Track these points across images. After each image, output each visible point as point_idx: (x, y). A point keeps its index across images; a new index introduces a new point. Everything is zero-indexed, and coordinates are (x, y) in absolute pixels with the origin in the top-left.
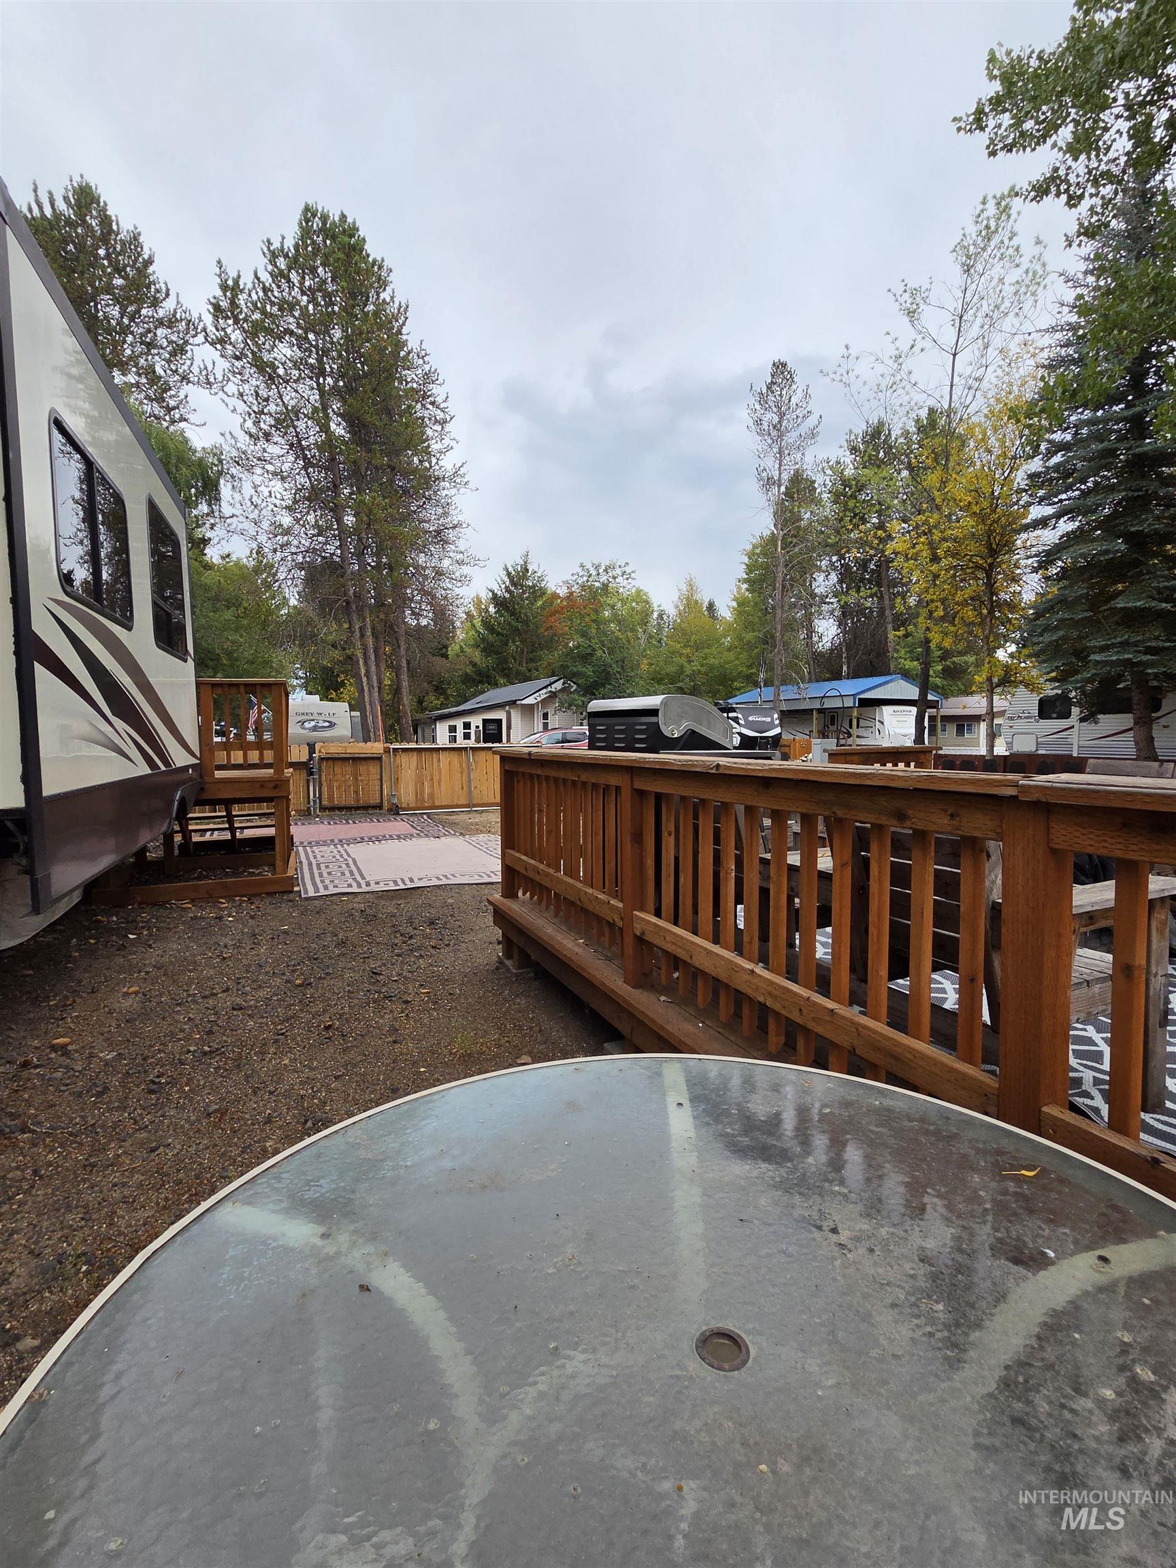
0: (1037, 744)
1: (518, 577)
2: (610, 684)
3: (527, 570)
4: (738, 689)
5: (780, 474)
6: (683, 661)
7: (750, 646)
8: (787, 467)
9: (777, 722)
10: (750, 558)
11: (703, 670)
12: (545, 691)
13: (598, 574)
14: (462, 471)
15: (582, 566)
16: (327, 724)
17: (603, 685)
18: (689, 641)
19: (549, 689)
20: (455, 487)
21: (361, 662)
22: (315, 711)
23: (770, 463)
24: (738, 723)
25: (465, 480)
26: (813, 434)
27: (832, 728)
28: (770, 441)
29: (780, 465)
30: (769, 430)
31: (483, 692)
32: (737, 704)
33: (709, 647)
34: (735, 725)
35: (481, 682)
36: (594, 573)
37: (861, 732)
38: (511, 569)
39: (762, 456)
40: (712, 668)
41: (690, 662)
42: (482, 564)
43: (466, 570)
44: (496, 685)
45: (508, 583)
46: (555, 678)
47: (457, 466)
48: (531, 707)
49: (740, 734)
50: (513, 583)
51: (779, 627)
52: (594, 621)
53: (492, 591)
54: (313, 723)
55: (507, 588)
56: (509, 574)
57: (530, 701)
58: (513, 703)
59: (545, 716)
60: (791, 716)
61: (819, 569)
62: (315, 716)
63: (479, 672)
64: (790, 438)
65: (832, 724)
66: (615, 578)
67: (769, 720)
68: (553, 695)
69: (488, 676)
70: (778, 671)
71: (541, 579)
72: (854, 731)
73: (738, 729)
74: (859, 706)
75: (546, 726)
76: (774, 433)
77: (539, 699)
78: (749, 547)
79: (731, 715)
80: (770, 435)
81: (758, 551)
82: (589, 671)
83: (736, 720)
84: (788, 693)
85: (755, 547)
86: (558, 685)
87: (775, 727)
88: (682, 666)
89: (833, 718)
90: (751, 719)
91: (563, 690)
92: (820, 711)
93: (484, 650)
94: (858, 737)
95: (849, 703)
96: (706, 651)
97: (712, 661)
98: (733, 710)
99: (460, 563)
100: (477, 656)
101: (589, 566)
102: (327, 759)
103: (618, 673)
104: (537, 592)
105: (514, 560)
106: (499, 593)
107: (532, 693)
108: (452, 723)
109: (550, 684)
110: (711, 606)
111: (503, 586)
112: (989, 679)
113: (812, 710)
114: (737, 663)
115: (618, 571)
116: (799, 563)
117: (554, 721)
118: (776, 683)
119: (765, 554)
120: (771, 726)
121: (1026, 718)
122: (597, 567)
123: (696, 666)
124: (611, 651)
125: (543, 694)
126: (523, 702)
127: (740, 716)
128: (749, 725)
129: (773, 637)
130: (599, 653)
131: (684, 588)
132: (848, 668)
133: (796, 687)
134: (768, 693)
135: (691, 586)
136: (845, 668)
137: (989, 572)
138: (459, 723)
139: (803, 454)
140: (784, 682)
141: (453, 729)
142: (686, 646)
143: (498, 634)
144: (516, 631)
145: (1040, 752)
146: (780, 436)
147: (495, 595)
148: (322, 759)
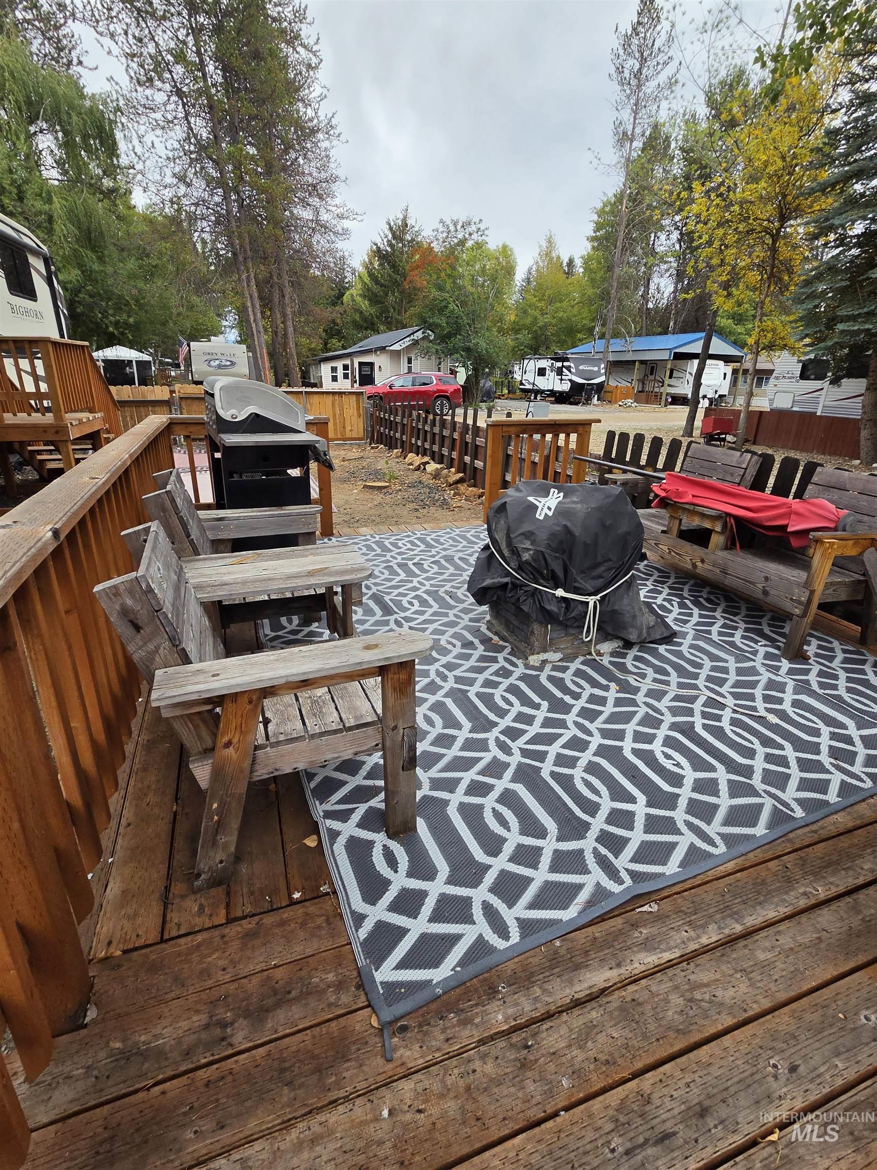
0: (794, 401)
1: (399, 232)
2: (460, 335)
3: (406, 225)
4: (581, 340)
5: (634, 129)
6: (537, 313)
7: (591, 301)
8: (641, 121)
9: (603, 371)
10: (599, 216)
11: (554, 321)
12: (408, 339)
13: (456, 231)
14: (334, 122)
15: (442, 221)
16: (228, 363)
17: (455, 335)
18: (544, 295)
19: (412, 337)
20: (328, 138)
21: (250, 309)
22: (219, 351)
23: (626, 115)
24: (570, 371)
25: (337, 132)
26: (672, 83)
27: (652, 377)
28: (628, 92)
29: (635, 119)
30: (630, 79)
31: (366, 338)
32: (572, 354)
33: (561, 301)
34: (568, 373)
35: (366, 329)
36: (452, 228)
37: (673, 382)
38: (392, 224)
39: (619, 108)
40: (561, 320)
41: (542, 314)
42: (359, 218)
43: (346, 224)
44: (377, 331)
45: (390, 236)
46: (417, 328)
47: (329, 116)
48: (398, 353)
49: (570, 380)
50: (394, 237)
51: (615, 284)
52: (449, 276)
53: (376, 244)
54: (217, 362)
55: (388, 241)
56: (391, 228)
57: (396, 347)
58: (383, 349)
59: (410, 361)
60: (618, 366)
61: (662, 228)
62: (219, 356)
63: (365, 319)
64: (650, 87)
65: (652, 374)
66: (470, 234)
67: (596, 369)
68: (416, 343)
69: (373, 324)
70: (610, 325)
71: (418, 233)
72: (667, 381)
73: (570, 377)
74: (674, 359)
75: (410, 368)
76: (634, 82)
77: (404, 346)
78: (599, 205)
79: (566, 364)
80: (629, 84)
81: (607, 209)
82: (443, 321)
83: (568, 368)
84: (617, 345)
85: (605, 205)
86: (419, 335)
87: (601, 375)
88: (536, 318)
89: (653, 368)
90: (581, 368)
91: (423, 339)
92: (642, 362)
93: (370, 300)
94: (669, 385)
95: (665, 356)
96: (558, 305)
97: (560, 314)
98: (567, 360)
99: (341, 217)
100: (364, 305)
101: (448, 222)
102: (186, 398)
103: (468, 324)
104: (415, 245)
105: (395, 216)
106: (382, 246)
107: (399, 340)
108: (334, 364)
109: (413, 333)
110: (571, 263)
111: (385, 240)
112: (757, 343)
113: (635, 361)
114: (582, 317)
115: (473, 228)
116: (641, 222)
117: (417, 366)
118: (607, 336)
119: (612, 212)
120: (598, 374)
121: (789, 378)
122: (455, 225)
123: (547, 319)
124: (464, 304)
125: (407, 342)
126: (391, 348)
127: (572, 365)
128: (579, 374)
129: (609, 294)
130: (452, 306)
131: (544, 244)
132: (675, 324)
133: (624, 340)
134: (600, 345)
135: (550, 242)
136: (672, 324)
137: (775, 237)
138: (339, 364)
139: (659, 107)
140: (616, 335)
141: (334, 369)
142: (540, 300)
143: (382, 285)
144: (396, 283)
145: (794, 409)
146: (639, 86)
147: (378, 248)
148: (181, 398)
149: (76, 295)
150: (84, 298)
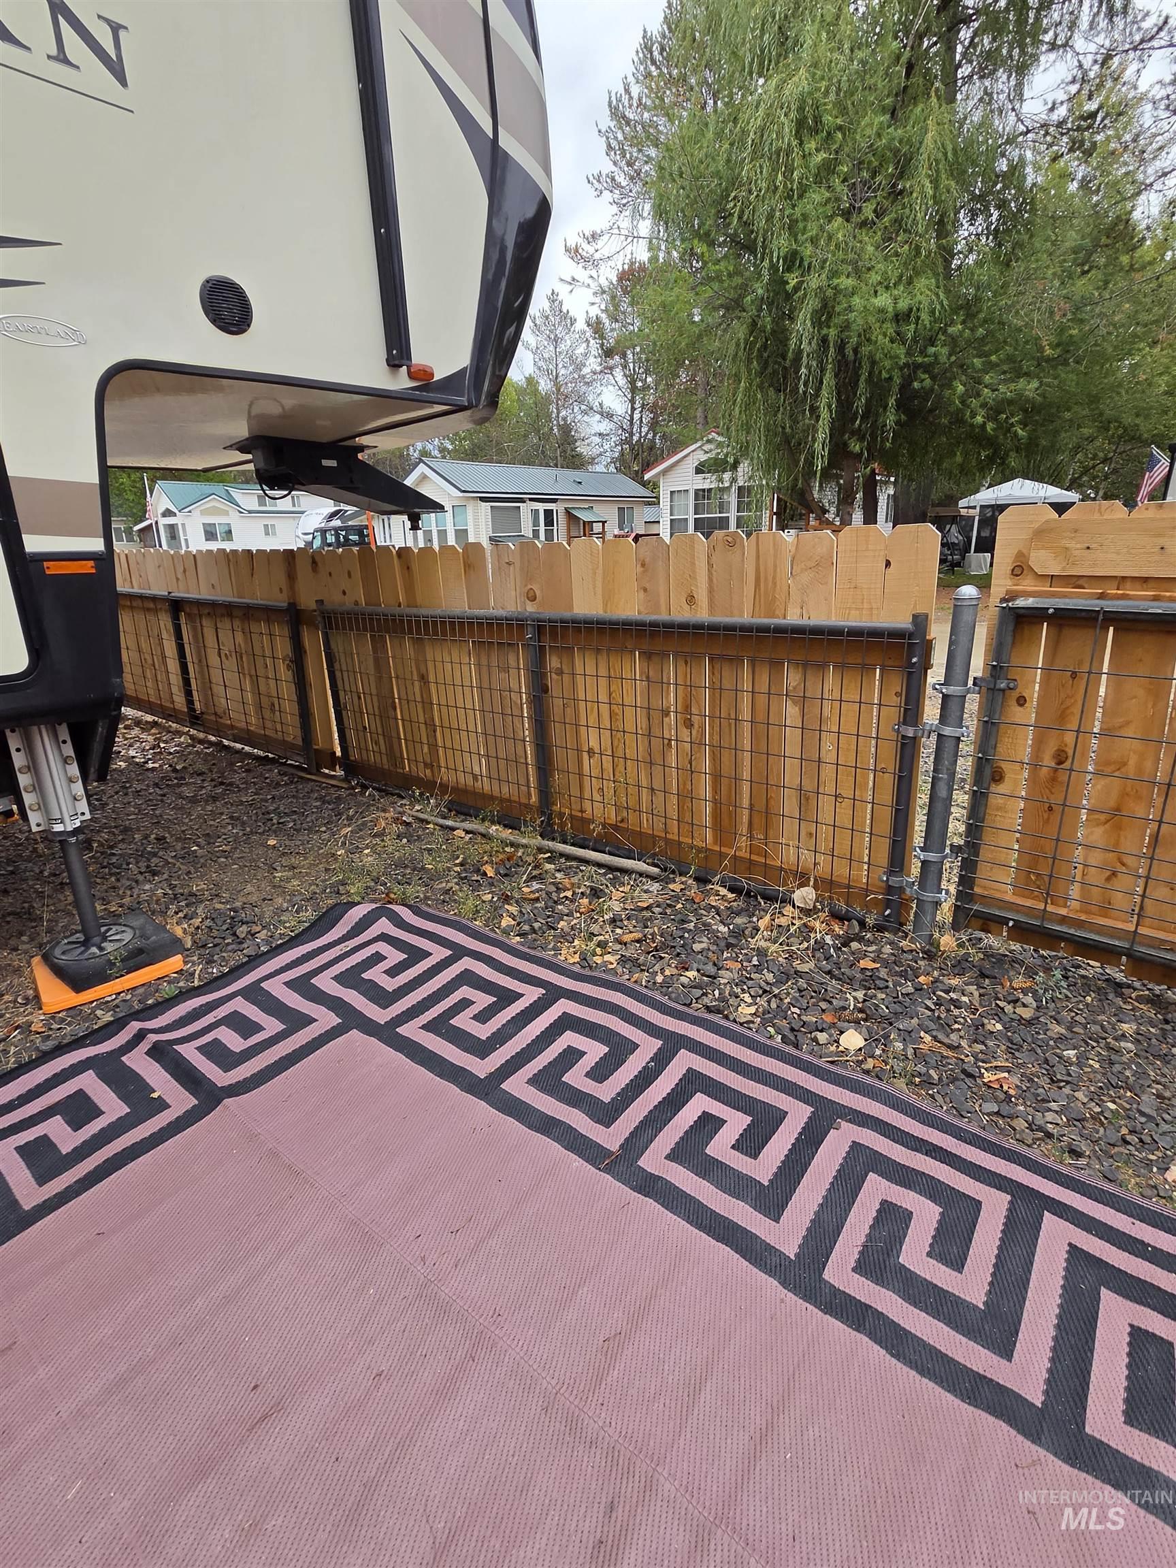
149: (923, 352)
150: (935, 355)
